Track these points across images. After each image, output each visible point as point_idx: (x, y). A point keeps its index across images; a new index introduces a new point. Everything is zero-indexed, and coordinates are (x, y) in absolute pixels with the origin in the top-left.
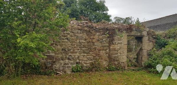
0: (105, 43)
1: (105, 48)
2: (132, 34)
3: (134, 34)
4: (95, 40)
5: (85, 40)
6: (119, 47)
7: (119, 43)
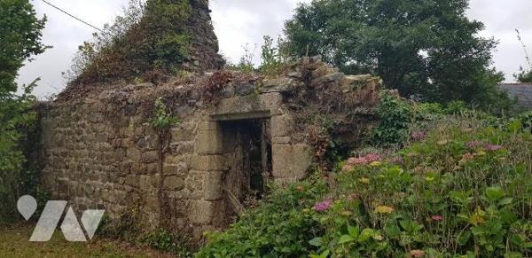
0: (148, 150)
1: (151, 166)
2: (223, 112)
3: (228, 111)
4: (128, 139)
5: (109, 140)
6: (184, 165)
7: (184, 150)
